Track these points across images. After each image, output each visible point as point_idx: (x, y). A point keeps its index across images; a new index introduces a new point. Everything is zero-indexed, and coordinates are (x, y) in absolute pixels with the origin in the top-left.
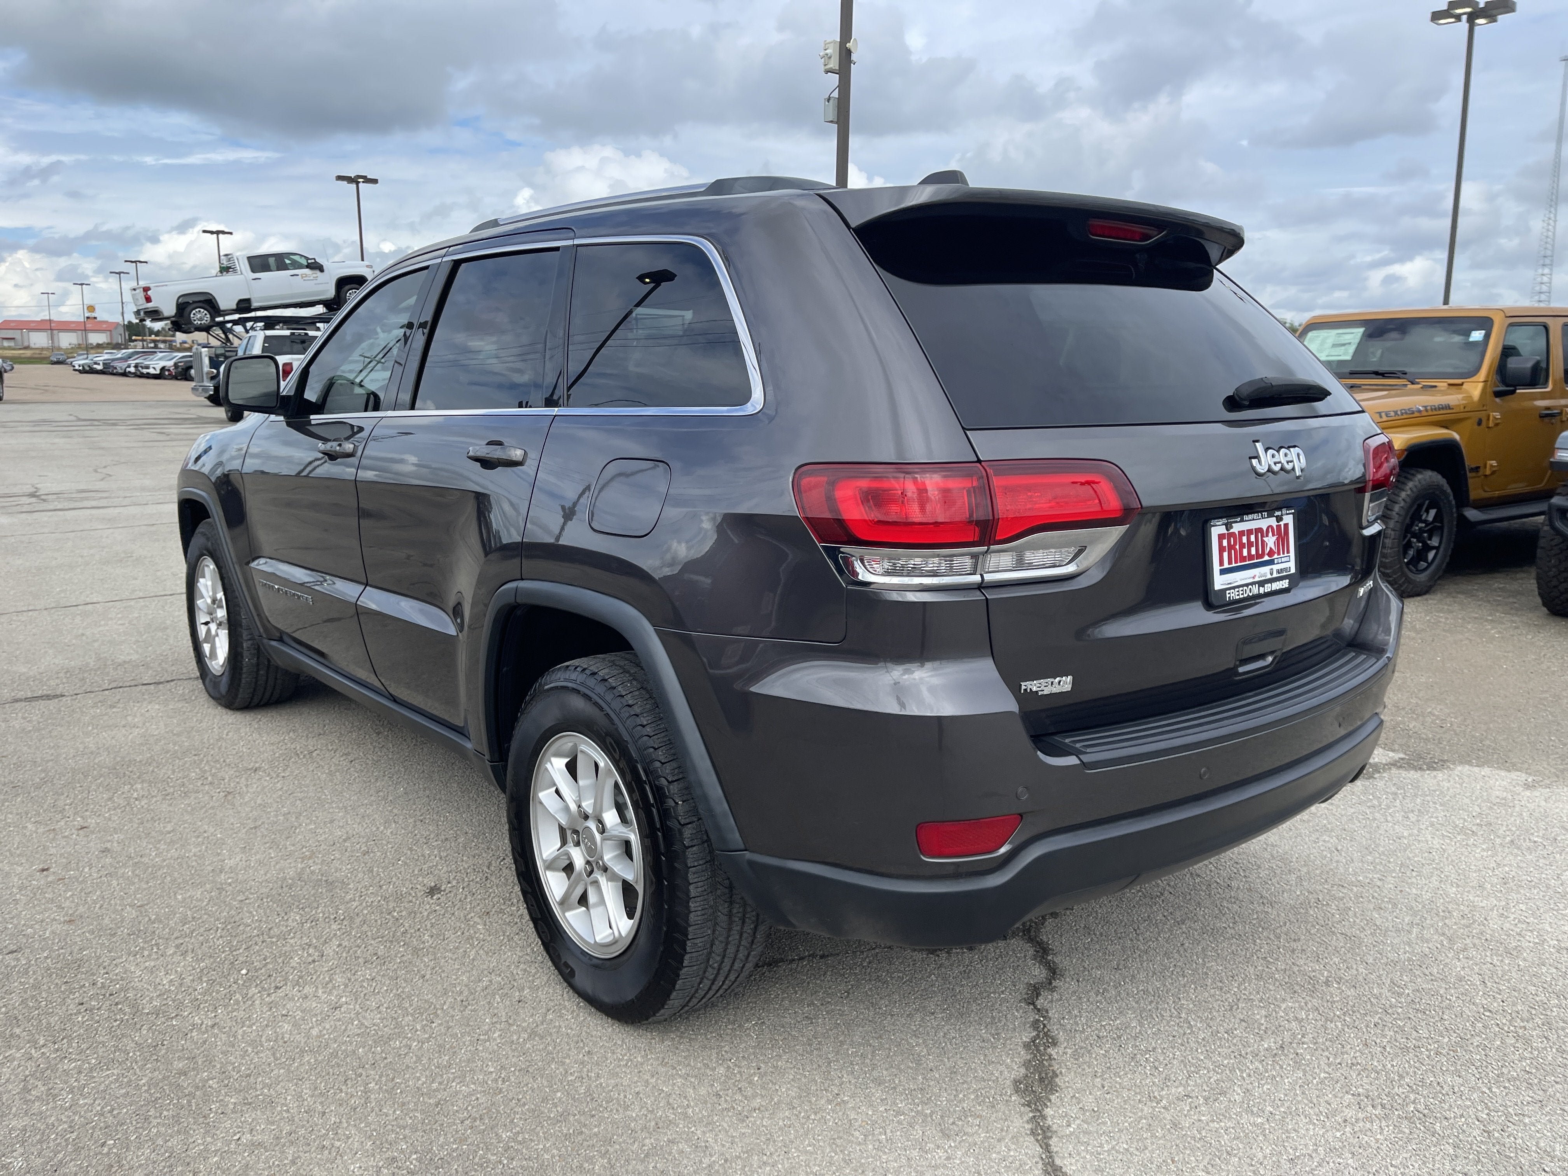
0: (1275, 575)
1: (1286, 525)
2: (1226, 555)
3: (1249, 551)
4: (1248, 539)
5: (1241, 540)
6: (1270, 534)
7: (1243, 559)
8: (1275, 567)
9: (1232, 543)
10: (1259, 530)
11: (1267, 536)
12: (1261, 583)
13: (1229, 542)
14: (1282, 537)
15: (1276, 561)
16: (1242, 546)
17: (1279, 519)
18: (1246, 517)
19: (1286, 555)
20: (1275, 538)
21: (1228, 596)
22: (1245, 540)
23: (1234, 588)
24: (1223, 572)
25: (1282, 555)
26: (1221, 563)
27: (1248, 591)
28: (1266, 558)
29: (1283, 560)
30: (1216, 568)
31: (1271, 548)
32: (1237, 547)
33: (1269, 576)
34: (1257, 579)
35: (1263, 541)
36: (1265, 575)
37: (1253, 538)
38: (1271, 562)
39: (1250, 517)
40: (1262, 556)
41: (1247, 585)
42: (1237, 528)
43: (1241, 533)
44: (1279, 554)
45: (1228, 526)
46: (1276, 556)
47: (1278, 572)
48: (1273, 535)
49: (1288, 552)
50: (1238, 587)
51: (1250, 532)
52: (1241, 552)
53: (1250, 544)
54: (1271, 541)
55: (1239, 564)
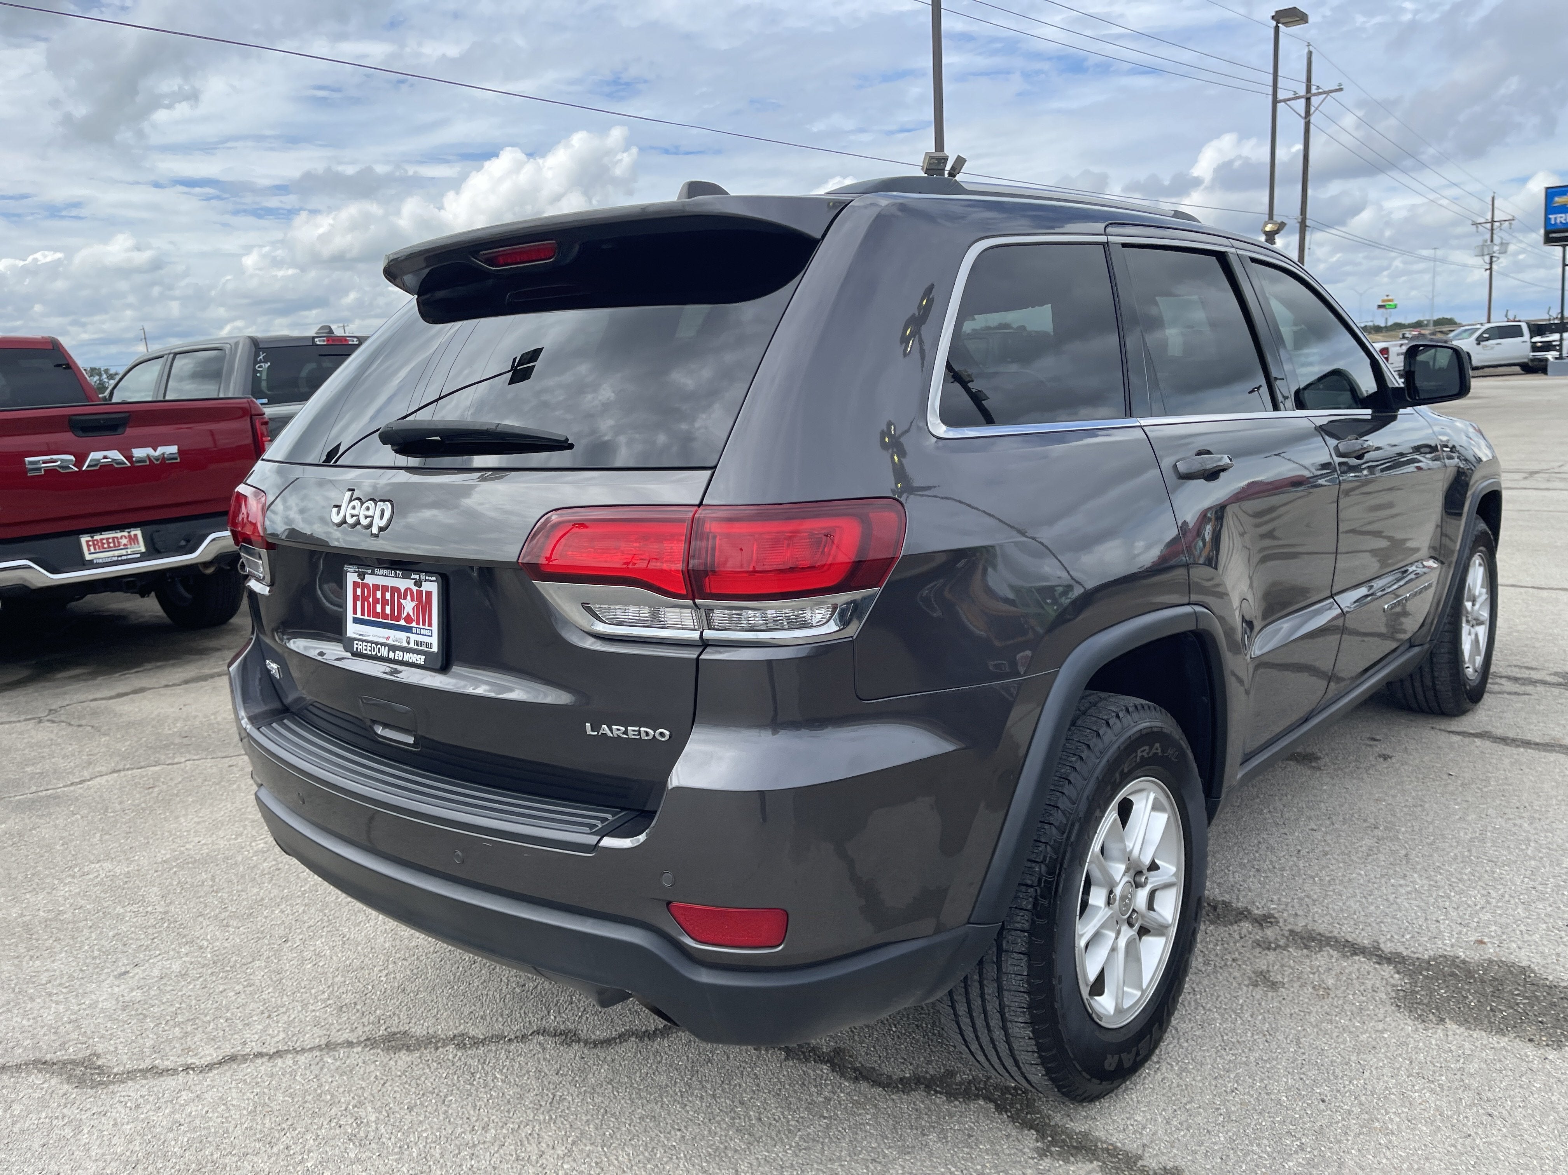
0: (412, 645)
1: (429, 594)
2: (359, 604)
3: (383, 609)
4: (383, 595)
5: (375, 595)
6: (409, 597)
7: (376, 615)
8: (413, 637)
9: (366, 595)
10: (394, 590)
11: (405, 598)
12: (393, 648)
13: (363, 592)
14: (423, 605)
15: (414, 630)
16: (376, 601)
17: (418, 583)
18: (377, 571)
19: (426, 627)
20: (414, 603)
21: (356, 646)
22: (379, 595)
23: (363, 641)
24: (356, 621)
25: (421, 626)
26: (355, 612)
27: (376, 650)
28: (402, 623)
29: (423, 632)
30: (350, 615)
31: (408, 614)
32: (371, 600)
33: (405, 644)
34: (390, 642)
35: (399, 604)
36: (400, 641)
37: (388, 596)
38: (408, 630)
39: (383, 572)
40: (398, 618)
41: (377, 644)
42: (370, 580)
43: (376, 587)
44: (418, 623)
45: (362, 576)
46: (414, 624)
47: (416, 643)
48: (412, 600)
49: (430, 625)
50: (368, 642)
51: (385, 589)
52: (375, 608)
53: (385, 603)
54: (409, 606)
55: (371, 618)
